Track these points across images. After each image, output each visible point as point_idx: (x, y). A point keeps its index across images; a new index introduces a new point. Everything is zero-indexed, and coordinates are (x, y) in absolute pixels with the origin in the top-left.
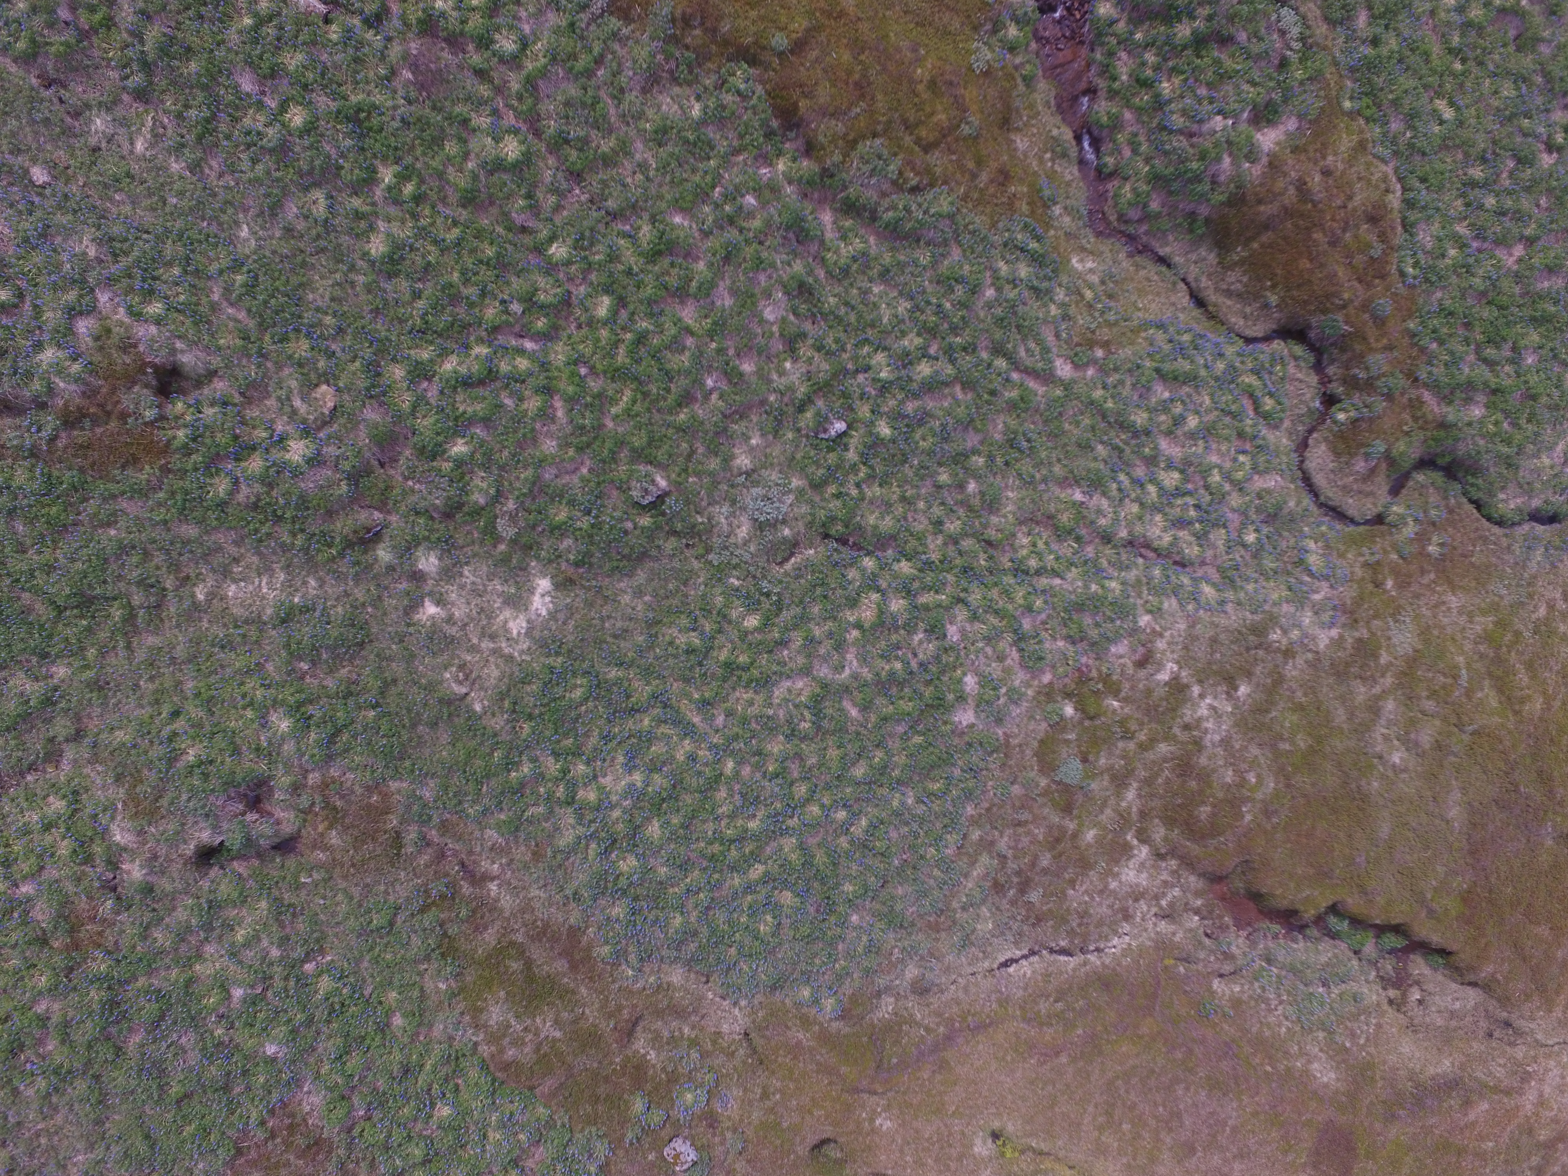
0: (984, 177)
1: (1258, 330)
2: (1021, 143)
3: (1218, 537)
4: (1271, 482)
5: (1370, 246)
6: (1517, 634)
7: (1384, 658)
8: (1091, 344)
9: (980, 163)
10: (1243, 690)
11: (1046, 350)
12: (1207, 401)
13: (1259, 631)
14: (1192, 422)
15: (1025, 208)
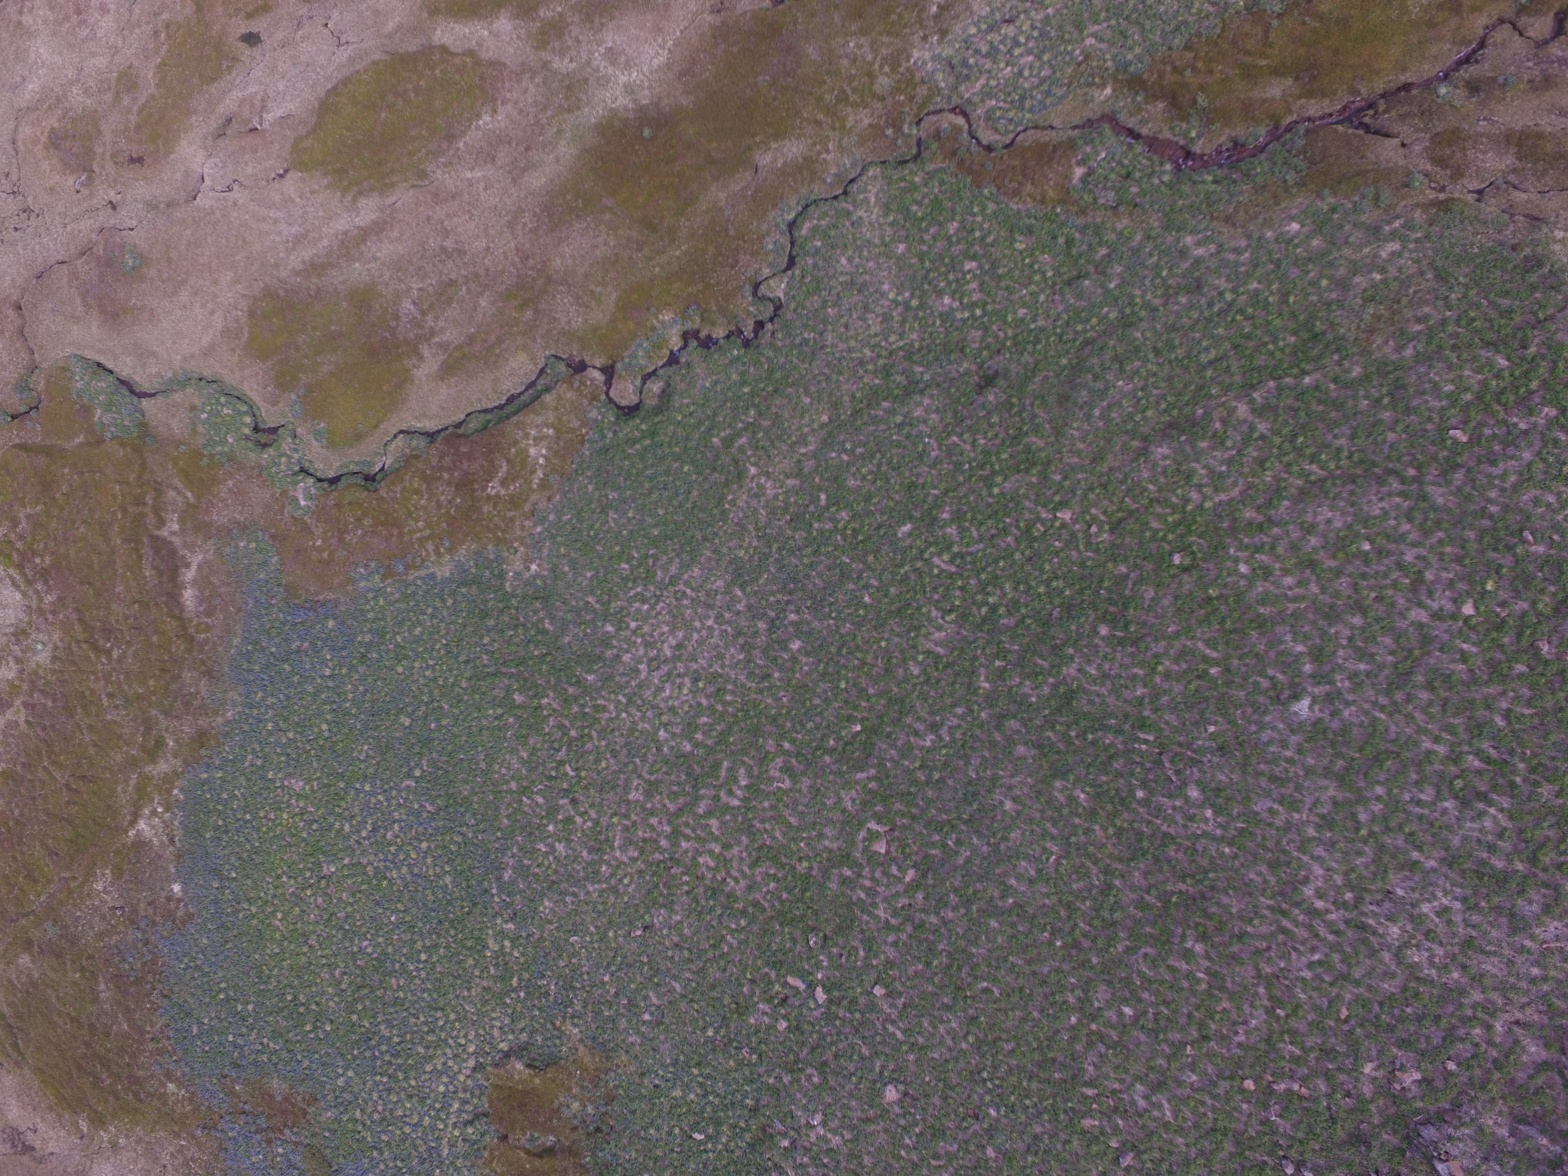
0: (1169, 68)
1: (1019, 138)
2: (1161, 105)
3: (984, 49)
4: (979, 85)
5: (1011, 181)
6: (834, 129)
7: (887, 69)
8: (1087, 57)
9: (1175, 69)
10: (934, 9)
11: (1101, 40)
12: (1026, 85)
13: (943, 33)
14: (1026, 73)
15: (1145, 76)
